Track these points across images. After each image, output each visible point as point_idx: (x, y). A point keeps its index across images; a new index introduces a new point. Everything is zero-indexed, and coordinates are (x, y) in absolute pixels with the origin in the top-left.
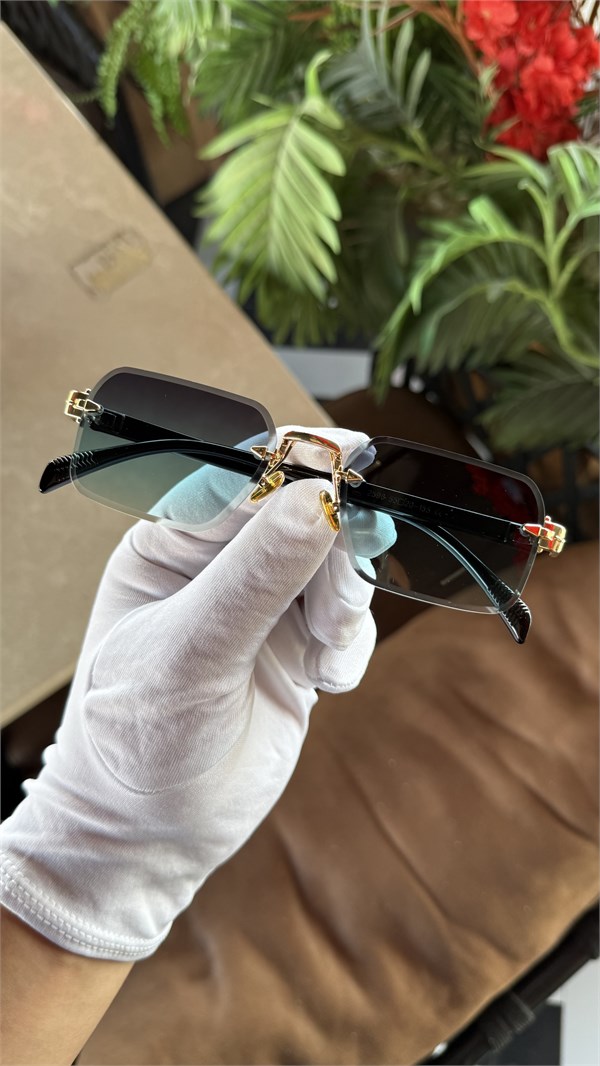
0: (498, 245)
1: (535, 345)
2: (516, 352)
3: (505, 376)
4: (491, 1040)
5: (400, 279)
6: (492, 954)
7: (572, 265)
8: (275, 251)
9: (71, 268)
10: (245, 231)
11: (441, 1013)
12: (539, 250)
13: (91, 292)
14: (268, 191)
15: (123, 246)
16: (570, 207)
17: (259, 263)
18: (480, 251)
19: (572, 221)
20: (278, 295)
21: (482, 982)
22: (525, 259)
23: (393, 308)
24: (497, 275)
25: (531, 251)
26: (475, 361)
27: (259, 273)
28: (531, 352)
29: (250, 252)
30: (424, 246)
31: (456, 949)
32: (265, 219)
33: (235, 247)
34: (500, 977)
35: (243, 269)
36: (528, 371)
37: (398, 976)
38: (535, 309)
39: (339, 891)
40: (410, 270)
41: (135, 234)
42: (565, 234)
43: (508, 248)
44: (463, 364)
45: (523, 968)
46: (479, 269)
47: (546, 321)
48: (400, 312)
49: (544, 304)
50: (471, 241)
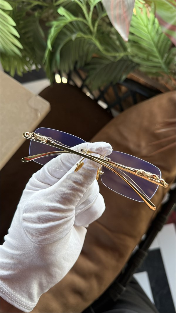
0: (71, 23)
1: (94, 55)
2: (89, 59)
7: (96, 25)
12: (85, 21)
16: (90, 4)
18: (66, 27)
19: (92, 8)
22: (81, 26)
24: (72, 32)
28: (93, 58)
38: (90, 42)
42: (91, 13)
43: (75, 23)
46: (68, 33)
47: (95, 46)
48: (47, 53)
49: (92, 39)
50: (62, 24)
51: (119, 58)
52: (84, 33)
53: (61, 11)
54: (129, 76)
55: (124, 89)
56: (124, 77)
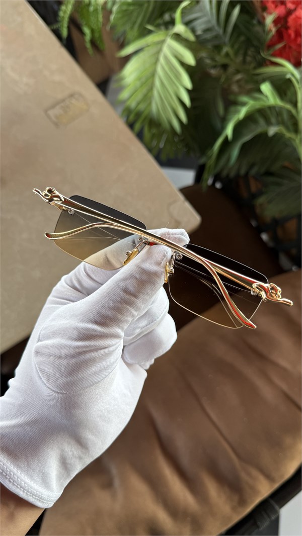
0: (271, 108)
1: (286, 164)
2: (277, 167)
3: (271, 179)
4: (259, 523)
5: (219, 125)
6: (261, 478)
8: (155, 107)
9: (46, 111)
10: (139, 96)
11: (234, 509)
12: (294, 111)
13: (56, 125)
14: (153, 74)
15: (74, 101)
17: (146, 113)
18: (261, 111)
20: (154, 131)
21: (256, 492)
22: (285, 116)
24: (269, 123)
25: (289, 112)
26: (253, 171)
27: (146, 118)
28: (285, 167)
29: (142, 107)
30: (232, 109)
31: (243, 475)
32: (151, 89)
33: (132, 104)
34: (265, 490)
35: (138, 115)
36: (281, 176)
37: (212, 488)
38: (289, 143)
39: (181, 442)
40: (224, 121)
41: (80, 95)
43: (277, 109)
45: (276, 486)
46: (262, 122)
48: (220, 141)
49: (294, 140)
50: (257, 105)
52: (287, 128)
53: (266, 88)
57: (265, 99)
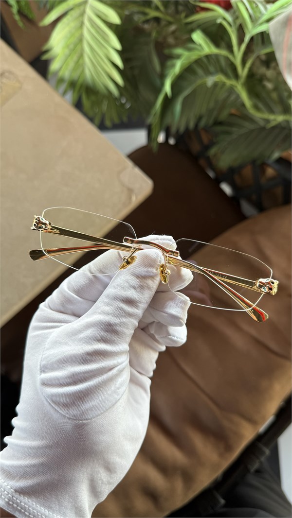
0: (208, 57)
1: (233, 111)
2: (224, 116)
3: (219, 129)
5: (158, 81)
7: (248, 65)
8: (88, 73)
10: (71, 64)
12: (231, 57)
14: (81, 40)
15: (5, 80)
16: (246, 31)
17: (80, 81)
18: (198, 62)
19: (247, 39)
20: (93, 98)
22: (223, 62)
23: (156, 97)
24: (208, 73)
25: (227, 59)
26: (203, 123)
27: (81, 86)
28: (231, 115)
29: (75, 76)
30: (169, 63)
32: (81, 56)
33: (66, 73)
35: (73, 84)
36: (230, 125)
38: (232, 90)
40: (162, 77)
41: (10, 72)
42: (244, 46)
43: (214, 58)
44: (196, 126)
46: (200, 71)
47: (238, 97)
48: (161, 99)
49: (236, 87)
50: (194, 56)
51: (273, 124)
53: (198, 37)
54: (284, 154)
55: (270, 172)
56: (276, 155)
57: (199, 48)
